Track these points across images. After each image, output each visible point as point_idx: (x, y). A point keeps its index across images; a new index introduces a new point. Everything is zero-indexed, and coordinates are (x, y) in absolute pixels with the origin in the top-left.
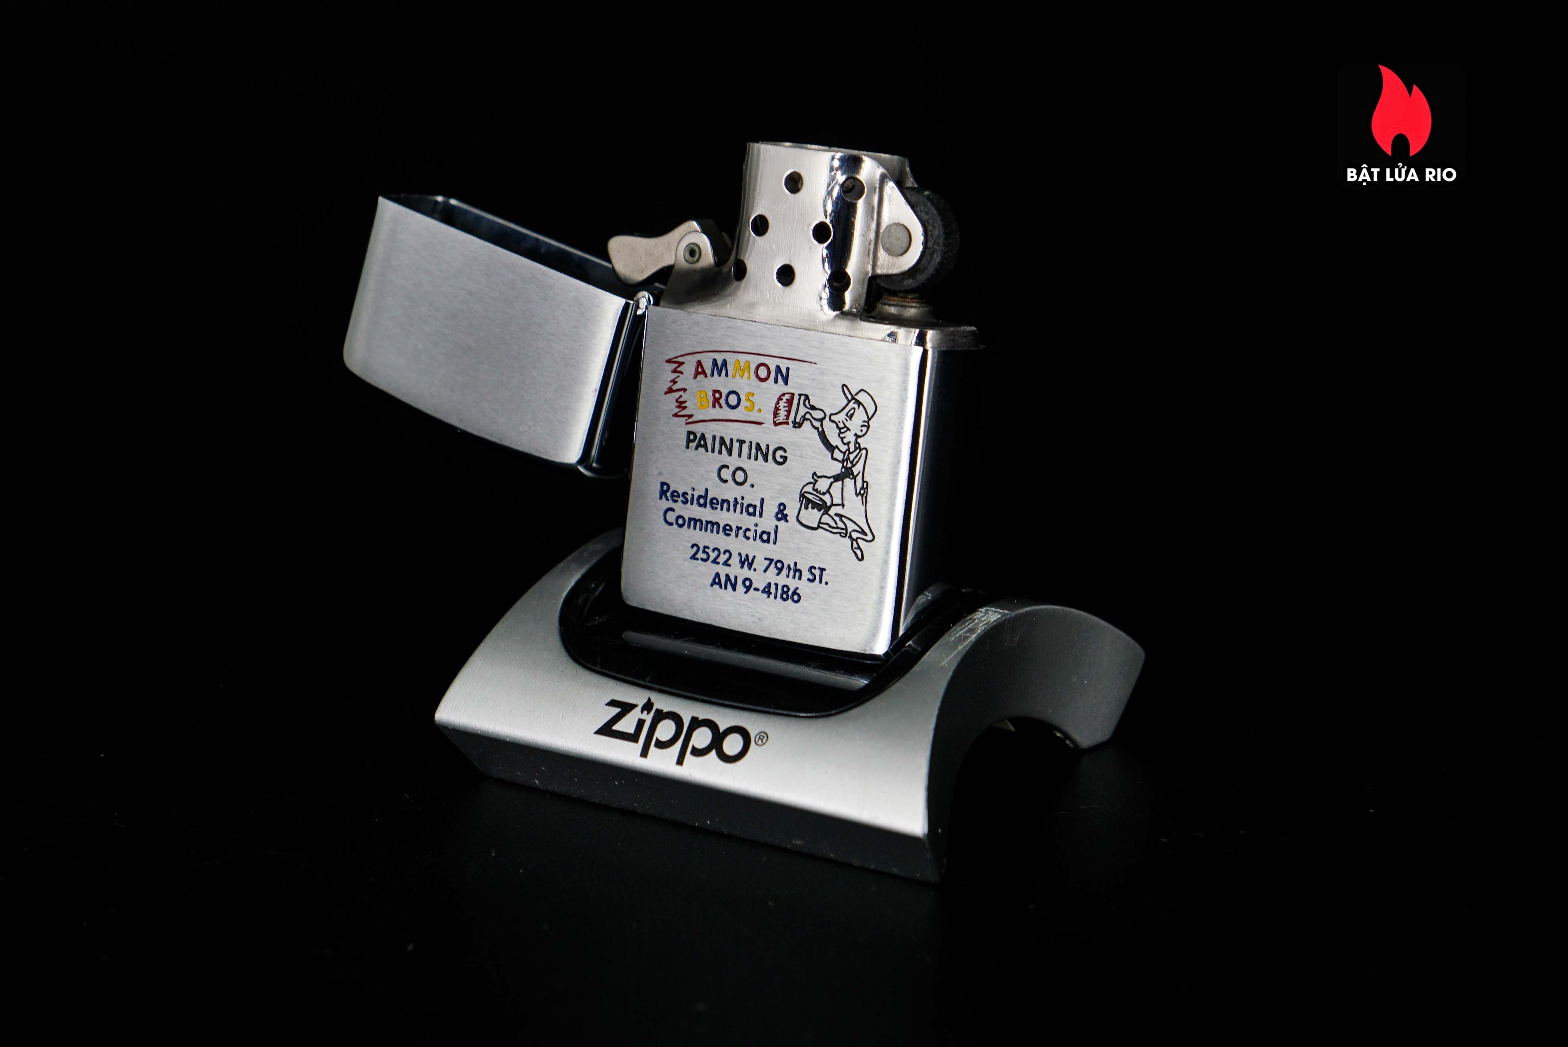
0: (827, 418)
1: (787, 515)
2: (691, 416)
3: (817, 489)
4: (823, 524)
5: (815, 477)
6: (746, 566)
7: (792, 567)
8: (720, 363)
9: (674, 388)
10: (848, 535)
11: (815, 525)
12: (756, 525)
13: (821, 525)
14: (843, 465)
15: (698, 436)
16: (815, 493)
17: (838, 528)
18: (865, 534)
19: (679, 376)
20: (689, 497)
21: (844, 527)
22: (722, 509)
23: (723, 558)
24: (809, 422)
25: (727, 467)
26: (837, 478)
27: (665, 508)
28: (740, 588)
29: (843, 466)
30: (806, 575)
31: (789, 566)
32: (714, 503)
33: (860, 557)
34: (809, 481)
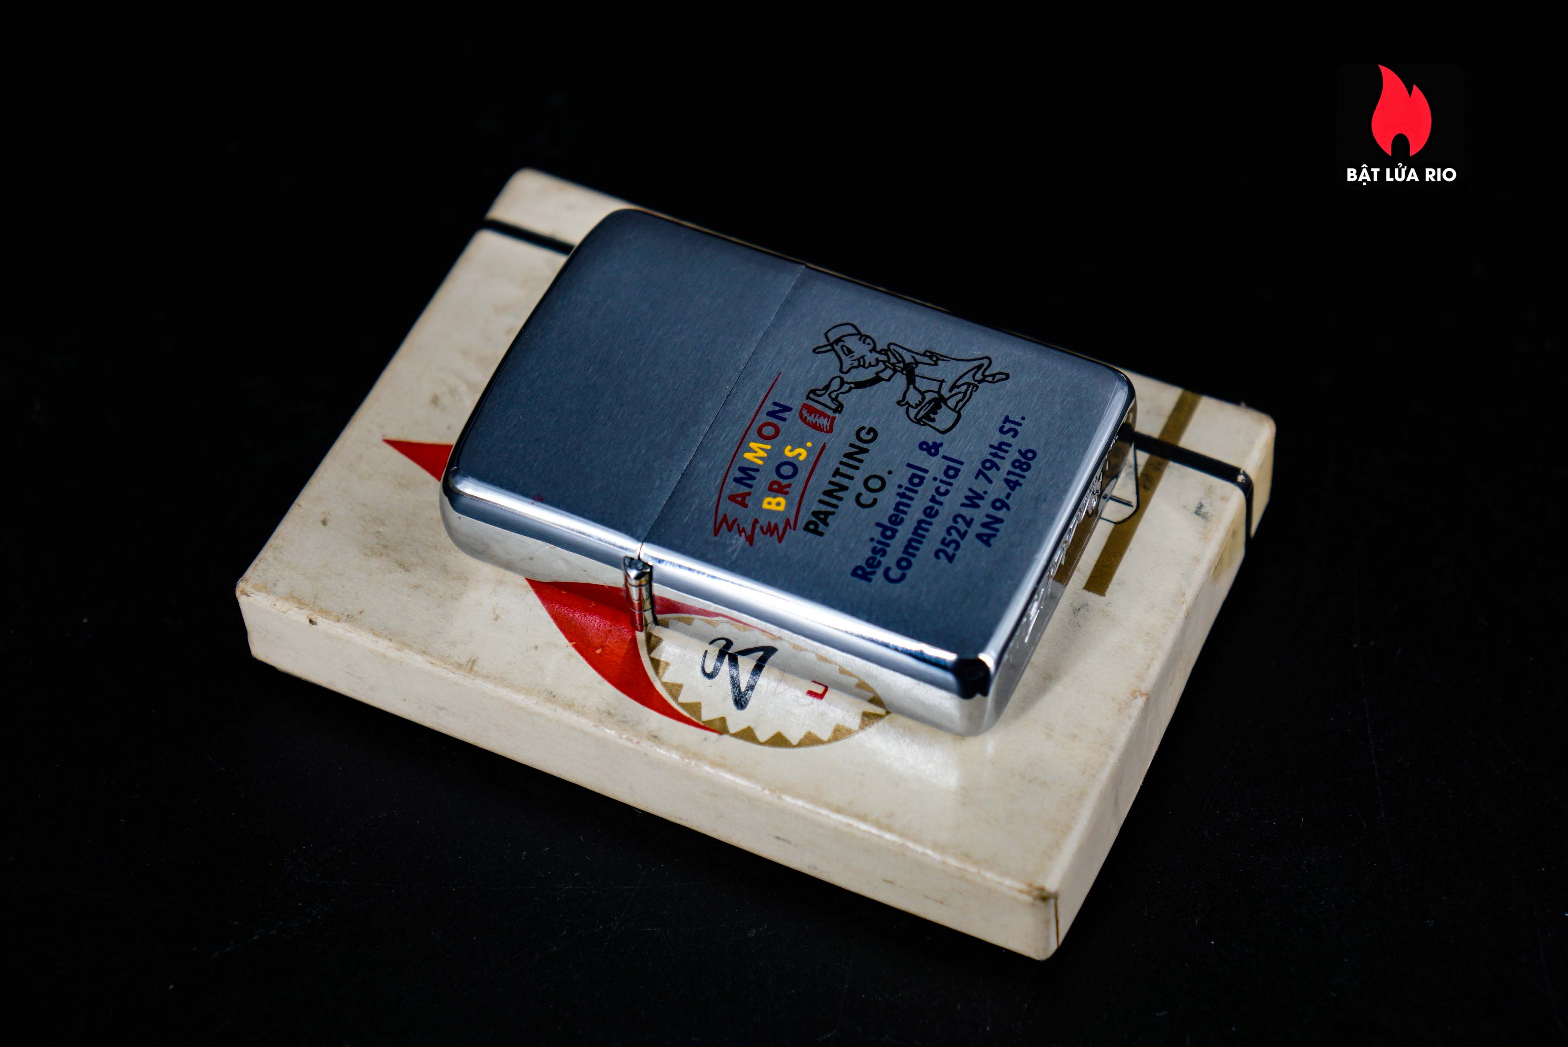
0: (842, 375)
1: (934, 443)
2: (788, 522)
3: (916, 404)
4: (956, 407)
5: (902, 403)
6: (977, 501)
7: (994, 451)
8: (739, 475)
9: (749, 533)
10: (976, 383)
11: (956, 415)
12: (935, 479)
13: (957, 410)
14: (899, 371)
15: (814, 519)
16: (919, 407)
17: (965, 393)
18: (981, 366)
19: (738, 525)
20: (879, 546)
21: (966, 386)
22: (905, 513)
23: (961, 526)
24: (840, 395)
25: (859, 495)
26: (911, 380)
27: (883, 578)
28: (1000, 514)
29: (901, 372)
30: (1007, 438)
31: (991, 454)
32: (896, 520)
33: (1004, 377)
34: (905, 411)
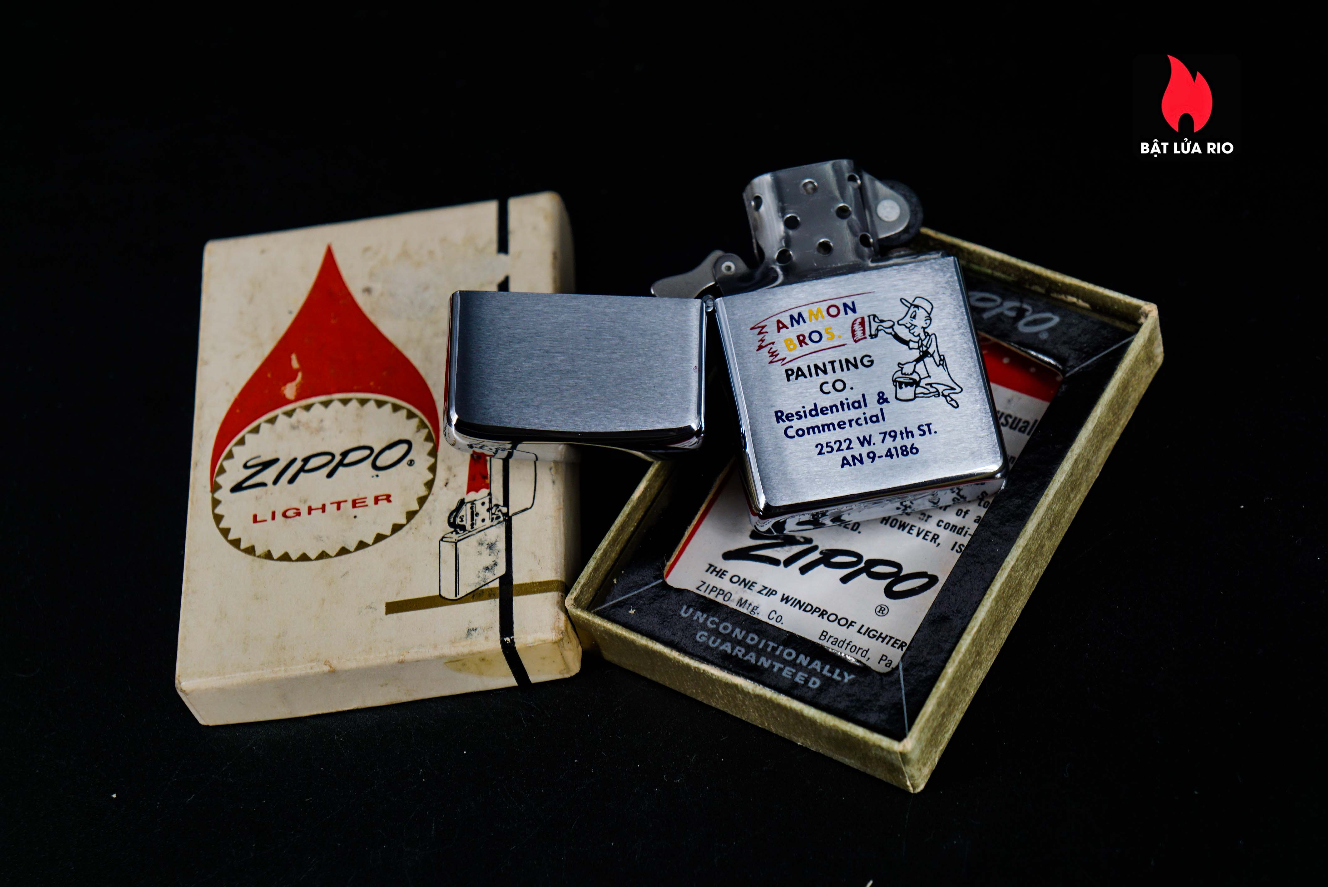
0: (896, 324)
1: (887, 398)
3: (905, 373)
4: (918, 394)
5: (900, 365)
6: (866, 444)
7: (904, 431)
10: (940, 394)
11: (912, 397)
12: (864, 413)
13: (917, 396)
14: (920, 350)
15: (796, 370)
16: (904, 376)
17: (931, 393)
18: (954, 389)
20: (802, 413)
21: (935, 390)
22: (832, 412)
23: (845, 445)
24: (882, 332)
25: (827, 382)
26: (918, 360)
27: (784, 428)
28: (866, 461)
30: (917, 433)
31: (901, 431)
32: (824, 411)
33: (955, 406)
34: (897, 370)
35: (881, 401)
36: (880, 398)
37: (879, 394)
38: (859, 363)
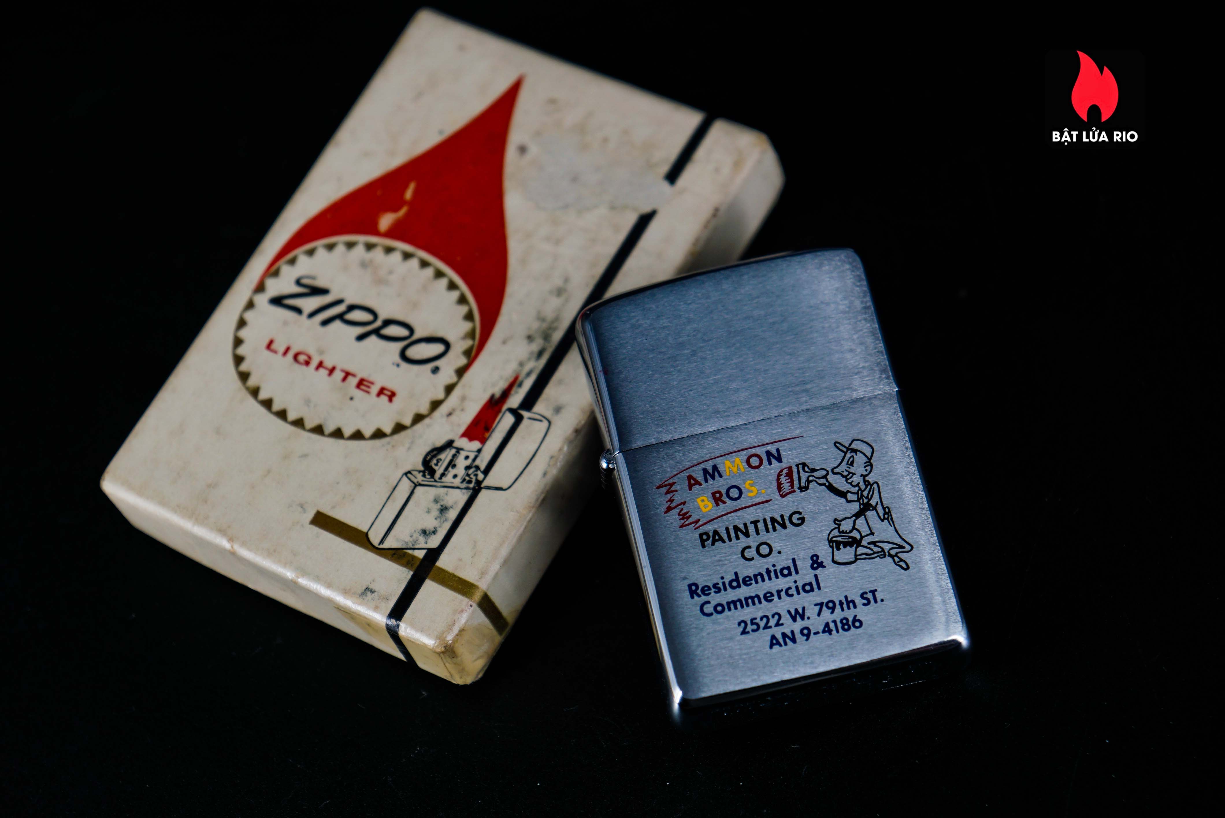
0: (830, 473)
1: (822, 562)
2: (698, 521)
3: (843, 531)
4: (860, 555)
5: (837, 522)
6: (798, 618)
7: (844, 601)
8: (710, 469)
9: (673, 505)
10: (887, 554)
11: (853, 559)
12: (795, 582)
13: (857, 557)
14: (860, 503)
15: (711, 534)
16: (842, 534)
17: (874, 553)
18: (902, 547)
19: (673, 495)
20: (721, 586)
21: (881, 550)
22: (757, 582)
23: (773, 621)
24: (814, 482)
25: (749, 547)
26: (859, 514)
27: (700, 604)
28: (799, 638)
30: (860, 602)
31: (840, 601)
32: (747, 581)
33: (905, 567)
34: (832, 528)
35: (815, 565)
36: (814, 562)
37: (812, 558)
38: (787, 522)
